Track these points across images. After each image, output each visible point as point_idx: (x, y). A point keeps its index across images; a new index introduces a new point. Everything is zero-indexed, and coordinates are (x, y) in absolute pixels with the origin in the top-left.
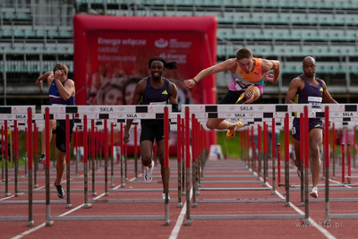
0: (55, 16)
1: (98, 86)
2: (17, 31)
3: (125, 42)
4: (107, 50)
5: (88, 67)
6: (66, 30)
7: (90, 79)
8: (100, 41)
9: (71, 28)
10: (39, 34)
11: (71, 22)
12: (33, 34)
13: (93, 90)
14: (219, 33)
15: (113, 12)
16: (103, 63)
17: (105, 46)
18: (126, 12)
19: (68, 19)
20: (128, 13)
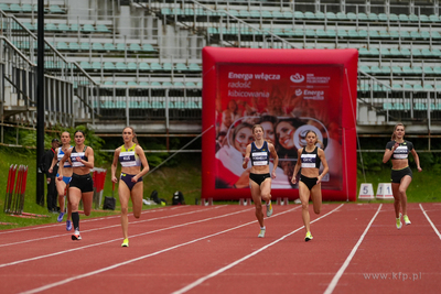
0: (184, 47)
1: (228, 124)
2: (143, 64)
3: (257, 77)
4: (239, 85)
5: (218, 103)
6: (195, 64)
7: (220, 116)
8: (230, 75)
9: (200, 61)
10: (166, 68)
11: (201, 55)
12: (159, 68)
13: (223, 128)
14: (363, 67)
15: (247, 43)
16: (234, 99)
17: (235, 80)
18: (261, 44)
19: (198, 51)
20: (264, 45)
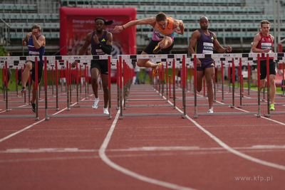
0: (50, 8)
1: (73, 45)
2: (30, 16)
3: (87, 22)
4: (78, 26)
5: (68, 35)
6: (56, 16)
7: (69, 42)
8: (74, 21)
9: (58, 14)
10: (41, 18)
11: (58, 11)
12: (38, 18)
13: (70, 47)
15: (81, 6)
16: (76, 33)
17: (76, 24)
18: (88, 6)
19: (57, 10)
20: (89, 6)
